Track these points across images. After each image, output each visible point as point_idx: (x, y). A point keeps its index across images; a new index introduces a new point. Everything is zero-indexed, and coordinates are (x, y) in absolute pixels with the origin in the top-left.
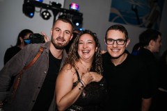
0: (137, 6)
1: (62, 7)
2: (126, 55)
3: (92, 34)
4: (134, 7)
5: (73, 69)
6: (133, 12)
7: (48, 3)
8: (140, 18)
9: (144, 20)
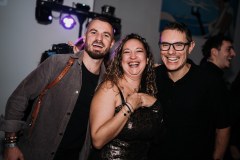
0: (198, 8)
1: (91, 10)
2: (190, 66)
3: (141, 40)
4: (195, 10)
5: (115, 88)
6: (195, 18)
7: (71, 5)
8: (205, 25)
9: (210, 29)
